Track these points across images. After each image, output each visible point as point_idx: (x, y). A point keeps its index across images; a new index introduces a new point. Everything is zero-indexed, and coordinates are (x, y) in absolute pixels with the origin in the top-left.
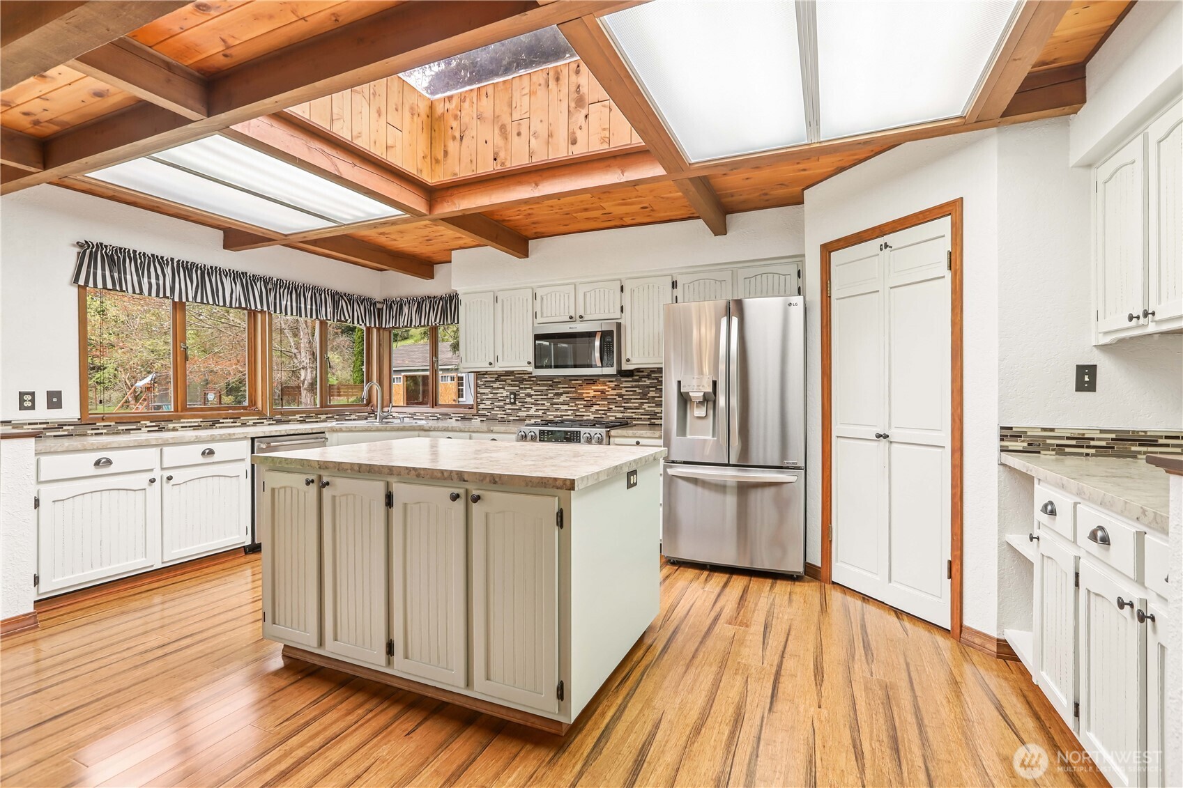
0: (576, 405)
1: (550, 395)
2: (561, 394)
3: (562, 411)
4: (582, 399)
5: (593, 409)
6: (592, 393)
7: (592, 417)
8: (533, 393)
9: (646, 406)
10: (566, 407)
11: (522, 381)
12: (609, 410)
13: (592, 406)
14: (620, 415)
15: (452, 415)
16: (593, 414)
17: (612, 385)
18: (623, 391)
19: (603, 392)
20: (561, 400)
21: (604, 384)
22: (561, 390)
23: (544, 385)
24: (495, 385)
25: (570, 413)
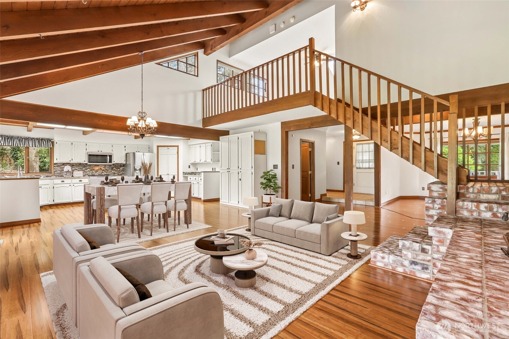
0: (92, 171)
1: (83, 169)
2: (88, 169)
3: (88, 173)
4: (95, 170)
5: (98, 172)
6: (97, 169)
7: (97, 174)
8: (77, 168)
9: (113, 171)
10: (89, 172)
11: (73, 165)
12: (103, 172)
13: (97, 172)
14: (106, 174)
15: (41, 176)
16: (98, 173)
17: (104, 167)
18: (107, 168)
19: (100, 168)
20: (88, 170)
21: (101, 166)
22: (88, 168)
23: (82, 167)
24: (62, 166)
25: (90, 173)
